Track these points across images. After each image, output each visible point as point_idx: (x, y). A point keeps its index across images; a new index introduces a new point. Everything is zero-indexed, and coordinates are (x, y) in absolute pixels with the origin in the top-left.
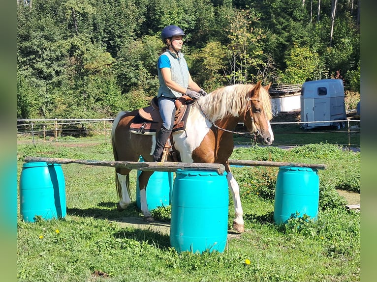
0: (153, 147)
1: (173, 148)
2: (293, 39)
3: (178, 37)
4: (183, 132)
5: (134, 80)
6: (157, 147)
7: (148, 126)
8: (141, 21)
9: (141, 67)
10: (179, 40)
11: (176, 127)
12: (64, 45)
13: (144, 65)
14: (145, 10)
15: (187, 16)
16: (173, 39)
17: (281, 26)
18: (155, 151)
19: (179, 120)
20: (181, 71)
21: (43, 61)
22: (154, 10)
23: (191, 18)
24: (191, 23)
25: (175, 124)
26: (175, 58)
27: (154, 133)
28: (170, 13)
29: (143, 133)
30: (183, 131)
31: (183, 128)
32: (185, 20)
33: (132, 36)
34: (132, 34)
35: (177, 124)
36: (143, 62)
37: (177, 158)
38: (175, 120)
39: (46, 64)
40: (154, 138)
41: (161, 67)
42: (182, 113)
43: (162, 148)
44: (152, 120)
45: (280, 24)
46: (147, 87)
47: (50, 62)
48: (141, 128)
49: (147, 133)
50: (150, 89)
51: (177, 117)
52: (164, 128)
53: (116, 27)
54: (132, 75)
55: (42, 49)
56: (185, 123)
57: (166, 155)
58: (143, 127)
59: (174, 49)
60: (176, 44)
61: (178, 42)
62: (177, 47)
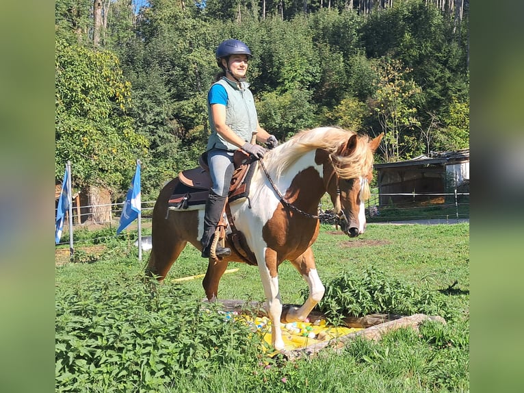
0: (201, 228)
1: (233, 227)
2: (450, 92)
4: (245, 201)
6: (206, 227)
7: (193, 196)
11: (235, 194)
12: (186, 107)
14: (258, 61)
15: (311, 67)
16: (231, 60)
18: (205, 233)
19: (239, 182)
21: (145, 125)
22: (271, 61)
23: (315, 69)
24: (316, 76)
25: (232, 189)
26: (236, 89)
28: (292, 65)
29: (186, 207)
30: (245, 198)
31: (245, 194)
32: (309, 72)
35: (235, 190)
37: (240, 243)
39: (149, 129)
40: (202, 214)
42: (243, 171)
43: (213, 228)
44: (199, 186)
45: (433, 75)
47: (154, 127)
48: (183, 201)
51: (236, 179)
52: (214, 194)
55: (144, 111)
56: (248, 187)
57: (220, 239)
58: (186, 199)
59: (232, 75)
60: (234, 67)
61: (237, 64)
62: (235, 71)
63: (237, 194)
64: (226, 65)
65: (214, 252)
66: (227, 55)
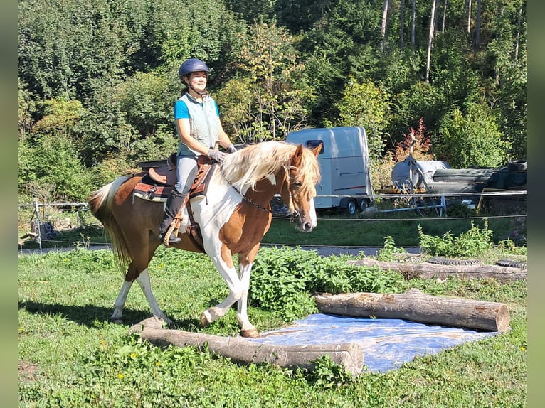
3: (197, 73)
4: (203, 198)
5: (110, 142)
7: (160, 190)
8: (131, 50)
9: (122, 121)
10: (199, 77)
11: (195, 192)
13: (128, 118)
15: (207, 41)
17: (335, 50)
19: (199, 183)
23: (215, 45)
24: (213, 52)
25: (193, 188)
27: (165, 200)
28: (178, 37)
29: (152, 198)
30: (203, 196)
31: (203, 192)
32: (203, 47)
33: (119, 74)
34: (117, 71)
35: (196, 188)
36: (126, 113)
37: (198, 234)
38: (195, 183)
40: (165, 205)
41: (177, 118)
42: (205, 172)
43: (171, 219)
44: (165, 182)
46: (133, 153)
48: (149, 192)
49: (157, 199)
50: (136, 157)
51: (197, 179)
53: (91, 61)
54: (105, 134)
56: (206, 187)
57: (175, 230)
58: (153, 190)
59: (194, 90)
60: (195, 83)
61: (197, 80)
62: (196, 86)
63: (196, 192)
64: (187, 82)
65: (168, 240)
66: (187, 73)
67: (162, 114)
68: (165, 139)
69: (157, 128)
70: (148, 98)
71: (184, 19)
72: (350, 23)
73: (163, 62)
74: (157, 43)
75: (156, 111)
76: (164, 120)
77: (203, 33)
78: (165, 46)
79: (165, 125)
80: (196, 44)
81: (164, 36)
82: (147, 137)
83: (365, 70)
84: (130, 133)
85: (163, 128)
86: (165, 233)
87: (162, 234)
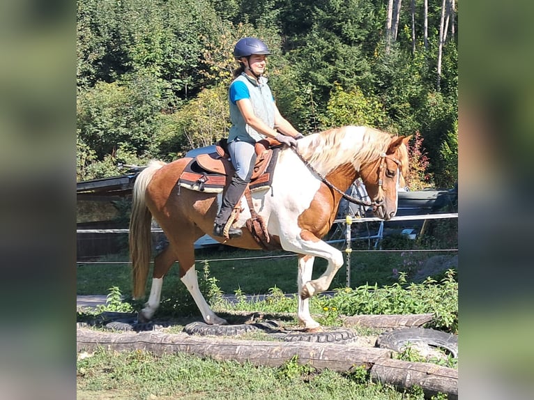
1: (253, 212)
3: (258, 56)
4: (268, 189)
7: (211, 179)
10: (260, 60)
16: (252, 59)
20: (264, 104)
26: (256, 86)
29: (202, 189)
30: (268, 187)
31: (269, 183)
40: (220, 198)
41: (236, 99)
42: (266, 161)
43: (230, 208)
44: (217, 171)
48: (199, 183)
51: (258, 167)
52: (238, 177)
58: (203, 180)
59: (253, 72)
63: (260, 182)
64: (246, 64)
67: (123, 131)
68: (126, 160)
69: (117, 148)
70: (107, 112)
71: (156, 20)
72: (339, 22)
73: (130, 69)
74: (124, 47)
75: (116, 127)
76: (125, 138)
77: (178, 34)
78: (133, 50)
79: (126, 144)
80: (170, 48)
81: (132, 39)
82: (106, 158)
83: (355, 77)
84: (84, 155)
85: (125, 148)
86: (224, 225)
87: (220, 227)
